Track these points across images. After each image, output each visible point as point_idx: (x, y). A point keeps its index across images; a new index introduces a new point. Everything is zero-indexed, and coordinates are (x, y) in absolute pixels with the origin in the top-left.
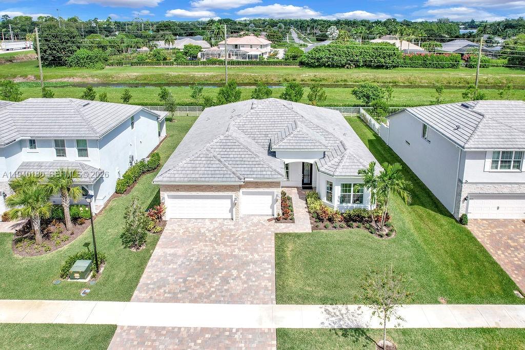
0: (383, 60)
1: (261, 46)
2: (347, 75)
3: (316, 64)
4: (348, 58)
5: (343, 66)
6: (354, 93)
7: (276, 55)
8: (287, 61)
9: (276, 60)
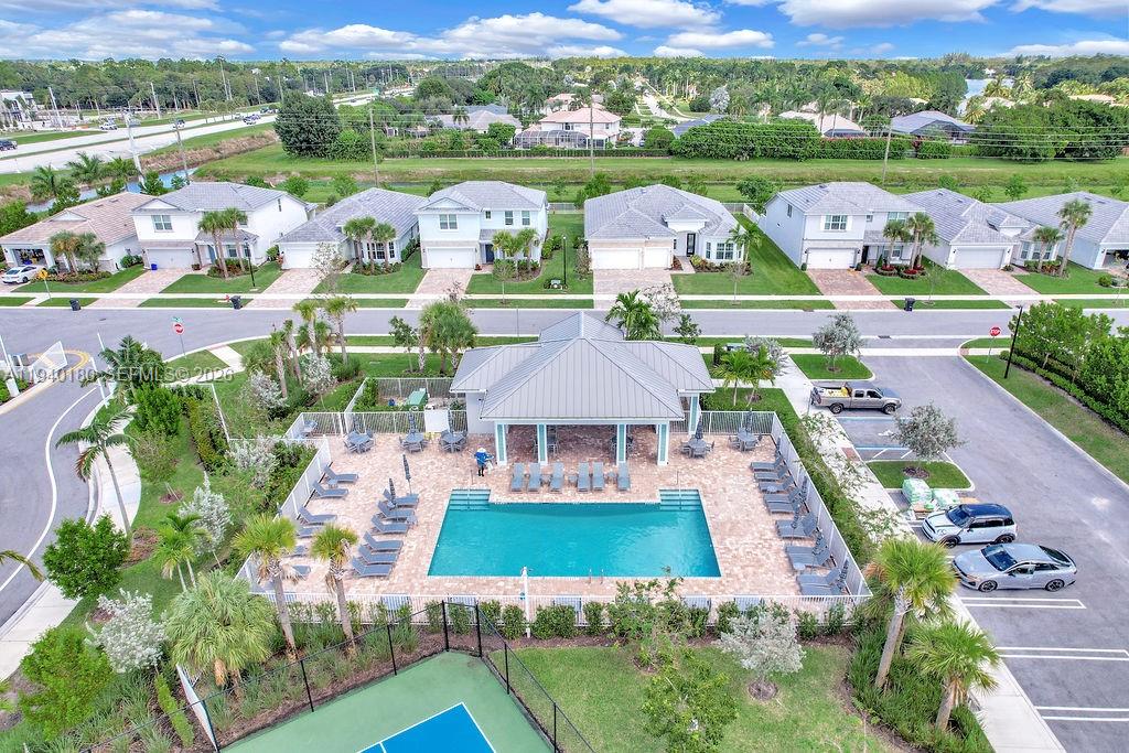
0: (790, 148)
1: (607, 124)
2: (736, 171)
3: (693, 154)
4: (740, 145)
5: (732, 157)
6: (740, 188)
7: (631, 139)
8: (648, 150)
9: (629, 148)
